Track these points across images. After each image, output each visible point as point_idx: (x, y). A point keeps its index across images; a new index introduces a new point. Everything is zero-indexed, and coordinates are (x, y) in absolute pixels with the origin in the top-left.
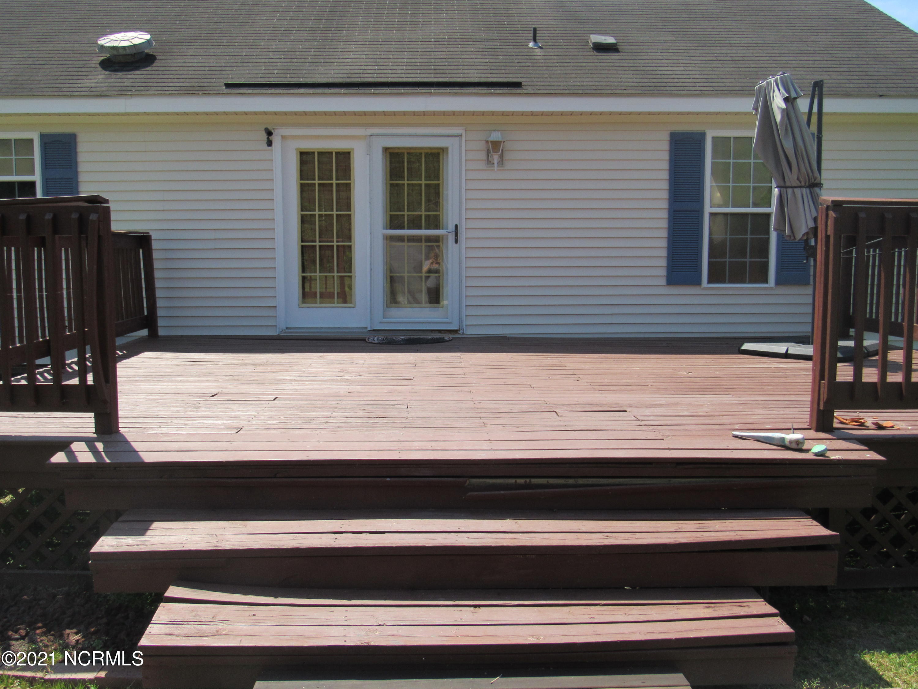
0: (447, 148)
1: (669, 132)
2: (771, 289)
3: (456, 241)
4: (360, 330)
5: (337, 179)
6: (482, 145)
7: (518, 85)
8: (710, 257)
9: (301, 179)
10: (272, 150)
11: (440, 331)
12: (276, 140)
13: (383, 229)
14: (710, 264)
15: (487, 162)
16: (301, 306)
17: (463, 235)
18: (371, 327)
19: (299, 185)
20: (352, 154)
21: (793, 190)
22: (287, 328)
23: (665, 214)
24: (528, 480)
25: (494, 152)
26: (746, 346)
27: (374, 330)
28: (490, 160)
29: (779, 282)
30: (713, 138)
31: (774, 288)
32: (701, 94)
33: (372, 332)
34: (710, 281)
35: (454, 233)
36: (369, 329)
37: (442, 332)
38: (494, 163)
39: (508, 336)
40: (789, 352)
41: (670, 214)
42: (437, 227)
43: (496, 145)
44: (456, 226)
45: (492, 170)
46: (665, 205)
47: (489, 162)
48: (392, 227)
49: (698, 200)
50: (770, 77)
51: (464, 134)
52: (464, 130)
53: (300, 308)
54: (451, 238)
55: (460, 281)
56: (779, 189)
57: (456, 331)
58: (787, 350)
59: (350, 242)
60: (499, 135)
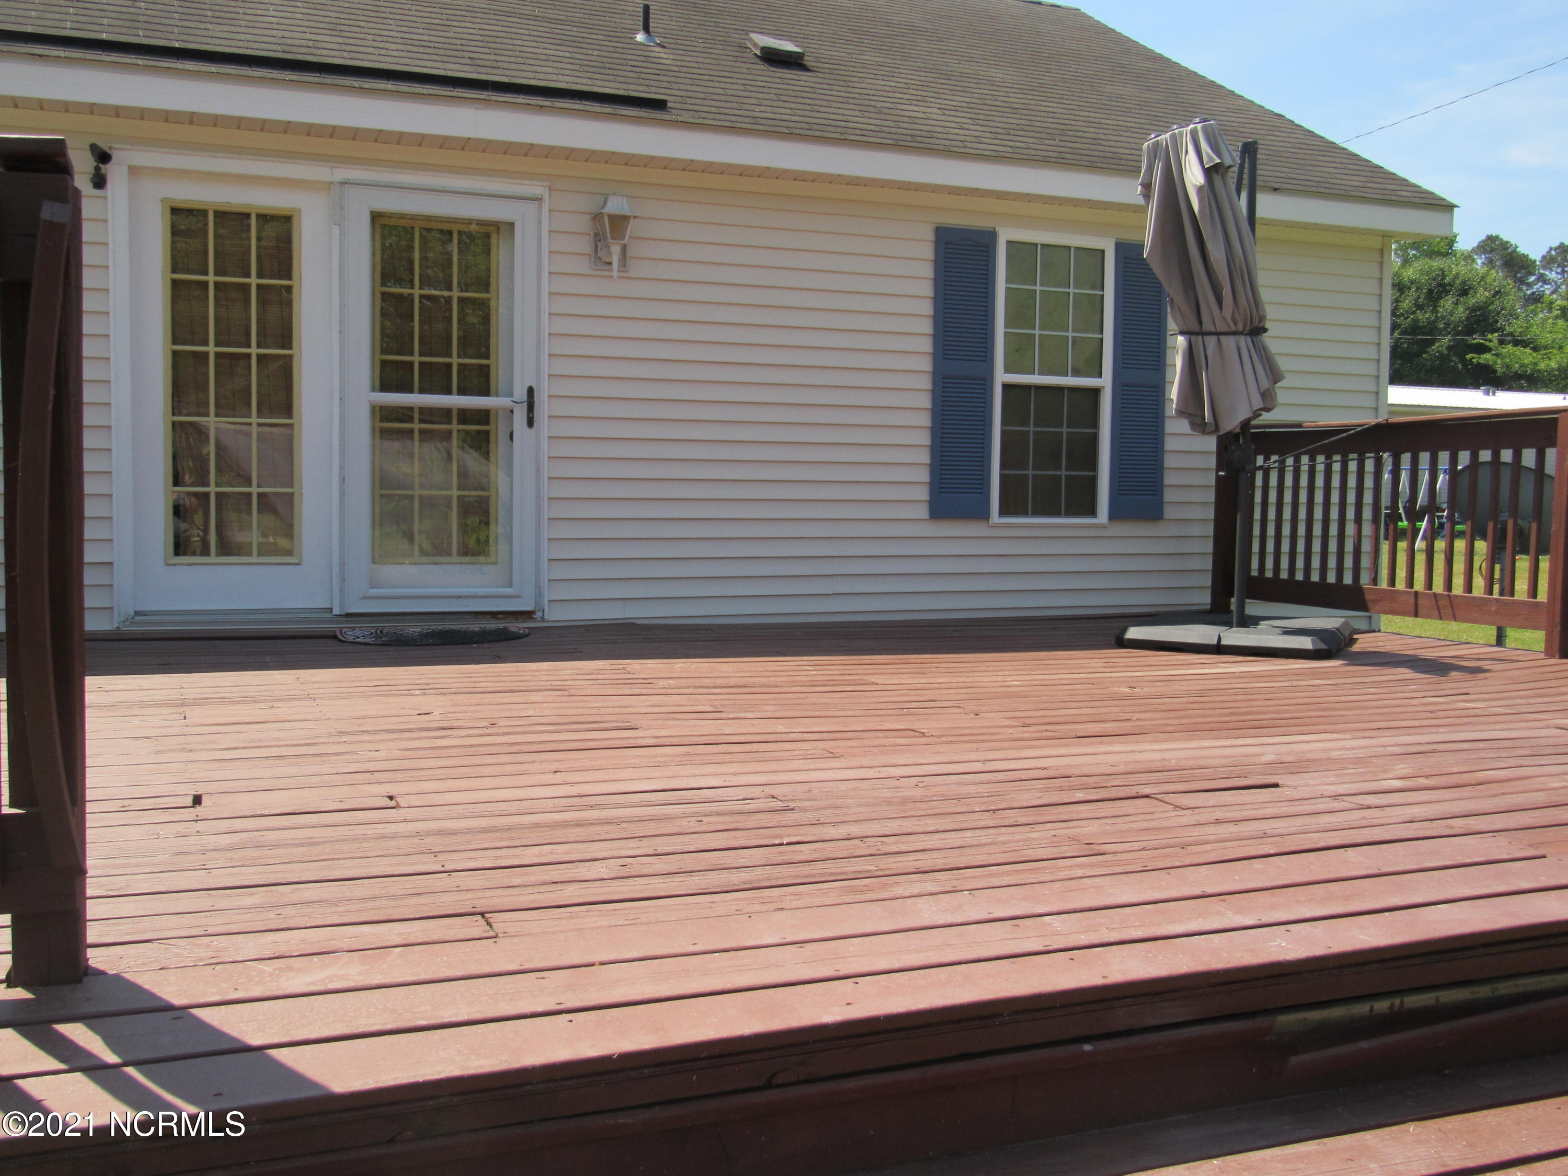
0: (511, 225)
1: (934, 226)
2: (1102, 527)
3: (530, 423)
4: (315, 616)
5: (260, 276)
6: (583, 224)
7: (659, 105)
8: (1003, 466)
9: (174, 271)
10: (106, 198)
11: (494, 615)
12: (115, 173)
13: (373, 389)
14: (1003, 478)
15: (593, 259)
16: (171, 562)
17: (543, 408)
18: (342, 605)
19: (169, 283)
20: (295, 221)
21: (1219, 340)
22: (137, 613)
23: (926, 383)
24: (1397, 1002)
25: (612, 239)
26: (1134, 633)
27: (348, 615)
28: (599, 254)
29: (1115, 515)
30: (1009, 243)
31: (1107, 525)
32: (998, 158)
33: (341, 619)
34: (1003, 512)
35: (525, 404)
36: (336, 611)
37: (500, 616)
38: (610, 264)
39: (638, 622)
40: (1223, 642)
41: (935, 382)
42: (485, 391)
43: (619, 222)
44: (531, 391)
45: (607, 277)
46: (926, 364)
47: (600, 261)
48: (385, 386)
49: (984, 359)
50: (1175, 127)
51: (546, 197)
52: (547, 189)
53: (167, 567)
54: (520, 415)
55: (539, 508)
56: (1188, 336)
57: (527, 615)
58: (1219, 639)
59: (291, 417)
60: (625, 204)
